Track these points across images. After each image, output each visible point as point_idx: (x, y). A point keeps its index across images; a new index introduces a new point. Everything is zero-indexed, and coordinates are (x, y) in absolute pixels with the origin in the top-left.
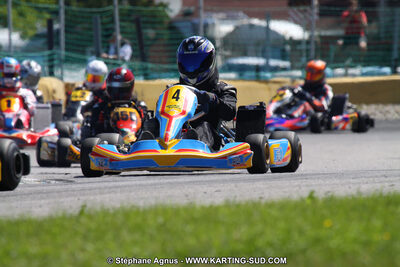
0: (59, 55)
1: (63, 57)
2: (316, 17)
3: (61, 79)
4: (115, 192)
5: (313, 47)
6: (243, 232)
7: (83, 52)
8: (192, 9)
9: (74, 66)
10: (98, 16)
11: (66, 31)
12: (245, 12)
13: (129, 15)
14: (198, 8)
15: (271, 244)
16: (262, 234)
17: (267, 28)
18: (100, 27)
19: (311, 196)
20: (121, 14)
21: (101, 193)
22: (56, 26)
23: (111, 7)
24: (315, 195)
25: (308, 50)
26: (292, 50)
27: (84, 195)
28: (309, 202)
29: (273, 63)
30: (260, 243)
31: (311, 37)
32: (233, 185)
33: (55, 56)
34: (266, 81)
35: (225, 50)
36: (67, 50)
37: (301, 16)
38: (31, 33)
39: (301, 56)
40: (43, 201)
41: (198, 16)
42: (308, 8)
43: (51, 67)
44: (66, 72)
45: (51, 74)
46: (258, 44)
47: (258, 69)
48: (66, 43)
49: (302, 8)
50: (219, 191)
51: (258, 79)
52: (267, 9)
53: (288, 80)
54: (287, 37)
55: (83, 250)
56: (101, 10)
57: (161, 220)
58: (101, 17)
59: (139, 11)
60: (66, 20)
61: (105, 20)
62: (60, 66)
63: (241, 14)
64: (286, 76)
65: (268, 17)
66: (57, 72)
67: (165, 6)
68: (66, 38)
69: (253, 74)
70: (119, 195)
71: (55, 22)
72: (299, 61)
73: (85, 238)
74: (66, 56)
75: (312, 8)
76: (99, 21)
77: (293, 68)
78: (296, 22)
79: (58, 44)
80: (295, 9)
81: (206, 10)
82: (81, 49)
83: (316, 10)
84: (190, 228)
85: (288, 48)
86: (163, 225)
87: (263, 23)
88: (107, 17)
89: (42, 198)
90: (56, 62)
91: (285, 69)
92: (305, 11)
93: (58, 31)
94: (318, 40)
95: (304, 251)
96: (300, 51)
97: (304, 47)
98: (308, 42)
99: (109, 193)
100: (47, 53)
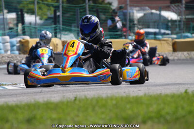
0: (60, 27)
1: (61, 28)
2: (184, 9)
3: (60, 39)
4: (90, 91)
5: (182, 23)
6: (154, 108)
7: (71, 26)
8: (123, 5)
9: (66, 33)
10: (78, 8)
11: (63, 16)
12: (149, 7)
13: (93, 8)
14: (126, 5)
15: (168, 113)
16: (163, 109)
17: (160, 14)
18: (79, 13)
19: (186, 92)
20: (89, 8)
21: (83, 91)
22: (58, 14)
23: (84, 4)
24: (188, 91)
25: (179, 25)
26: (172, 25)
27: (75, 92)
28: (184, 94)
29: (163, 31)
30: (163, 113)
31: (181, 19)
32: (146, 88)
33: (57, 28)
34: (159, 40)
35: (139, 25)
36: (63, 25)
37: (177, 8)
38: (45, 17)
39: (176, 27)
40: (55, 95)
41: (126, 9)
42: (180, 4)
43: (56, 33)
44: (63, 36)
45: (56, 36)
46: (155, 22)
47: (155, 34)
48: (63, 22)
49: (176, 4)
50: (140, 90)
51: (155, 39)
52: (160, 5)
53: (170, 39)
54: (170, 19)
55: (78, 116)
56: (80, 5)
57: (114, 102)
58: (80, 9)
59: (98, 6)
60: (63, 10)
61: (82, 10)
62: (60, 32)
63: (147, 8)
64: (169, 38)
65: (160, 9)
66: (59, 36)
67: (110, 4)
68: (63, 19)
69: (153, 36)
70: (92, 92)
71: (57, 11)
72: (175, 30)
73: (78, 110)
74: (63, 28)
75: (182, 5)
76: (79, 11)
77: (172, 34)
78: (174, 12)
79: (59, 22)
80: (173, 5)
81: (130, 6)
82: (70, 24)
83: (184, 6)
84: (128, 106)
85: (170, 24)
86: (116, 105)
87: (158, 12)
88: (83, 9)
89: (55, 94)
90: (58, 31)
91: (168, 34)
92: (178, 6)
93: (59, 16)
94: (185, 20)
95: (184, 117)
96: (176, 25)
97: (178, 23)
98: (180, 21)
99: (87, 91)
100: (54, 26)
